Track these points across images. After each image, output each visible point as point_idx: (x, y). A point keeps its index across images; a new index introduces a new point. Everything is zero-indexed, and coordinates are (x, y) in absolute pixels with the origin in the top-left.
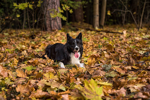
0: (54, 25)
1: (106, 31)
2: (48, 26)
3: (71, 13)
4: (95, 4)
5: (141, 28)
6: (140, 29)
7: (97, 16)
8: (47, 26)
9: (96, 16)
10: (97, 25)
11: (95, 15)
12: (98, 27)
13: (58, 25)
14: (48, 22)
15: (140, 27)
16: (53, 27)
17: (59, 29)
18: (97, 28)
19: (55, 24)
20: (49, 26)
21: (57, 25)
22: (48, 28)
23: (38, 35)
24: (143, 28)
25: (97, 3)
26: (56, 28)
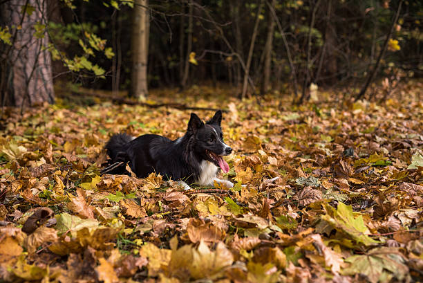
0: (35, 90)
1: (177, 106)
2: (20, 94)
3: (109, 57)
4: (138, 35)
5: (247, 97)
6: (244, 100)
7: (143, 65)
8: (16, 93)
9: (140, 65)
10: (144, 91)
11: (137, 63)
12: (146, 96)
13: (46, 89)
14: (18, 83)
15: (244, 95)
16: (35, 96)
17: (50, 100)
18: (142, 99)
19: (38, 87)
20: (23, 92)
21: (43, 90)
22: (18, 99)
23: (14, 117)
24: (250, 96)
25: (142, 32)
26: (41, 100)
